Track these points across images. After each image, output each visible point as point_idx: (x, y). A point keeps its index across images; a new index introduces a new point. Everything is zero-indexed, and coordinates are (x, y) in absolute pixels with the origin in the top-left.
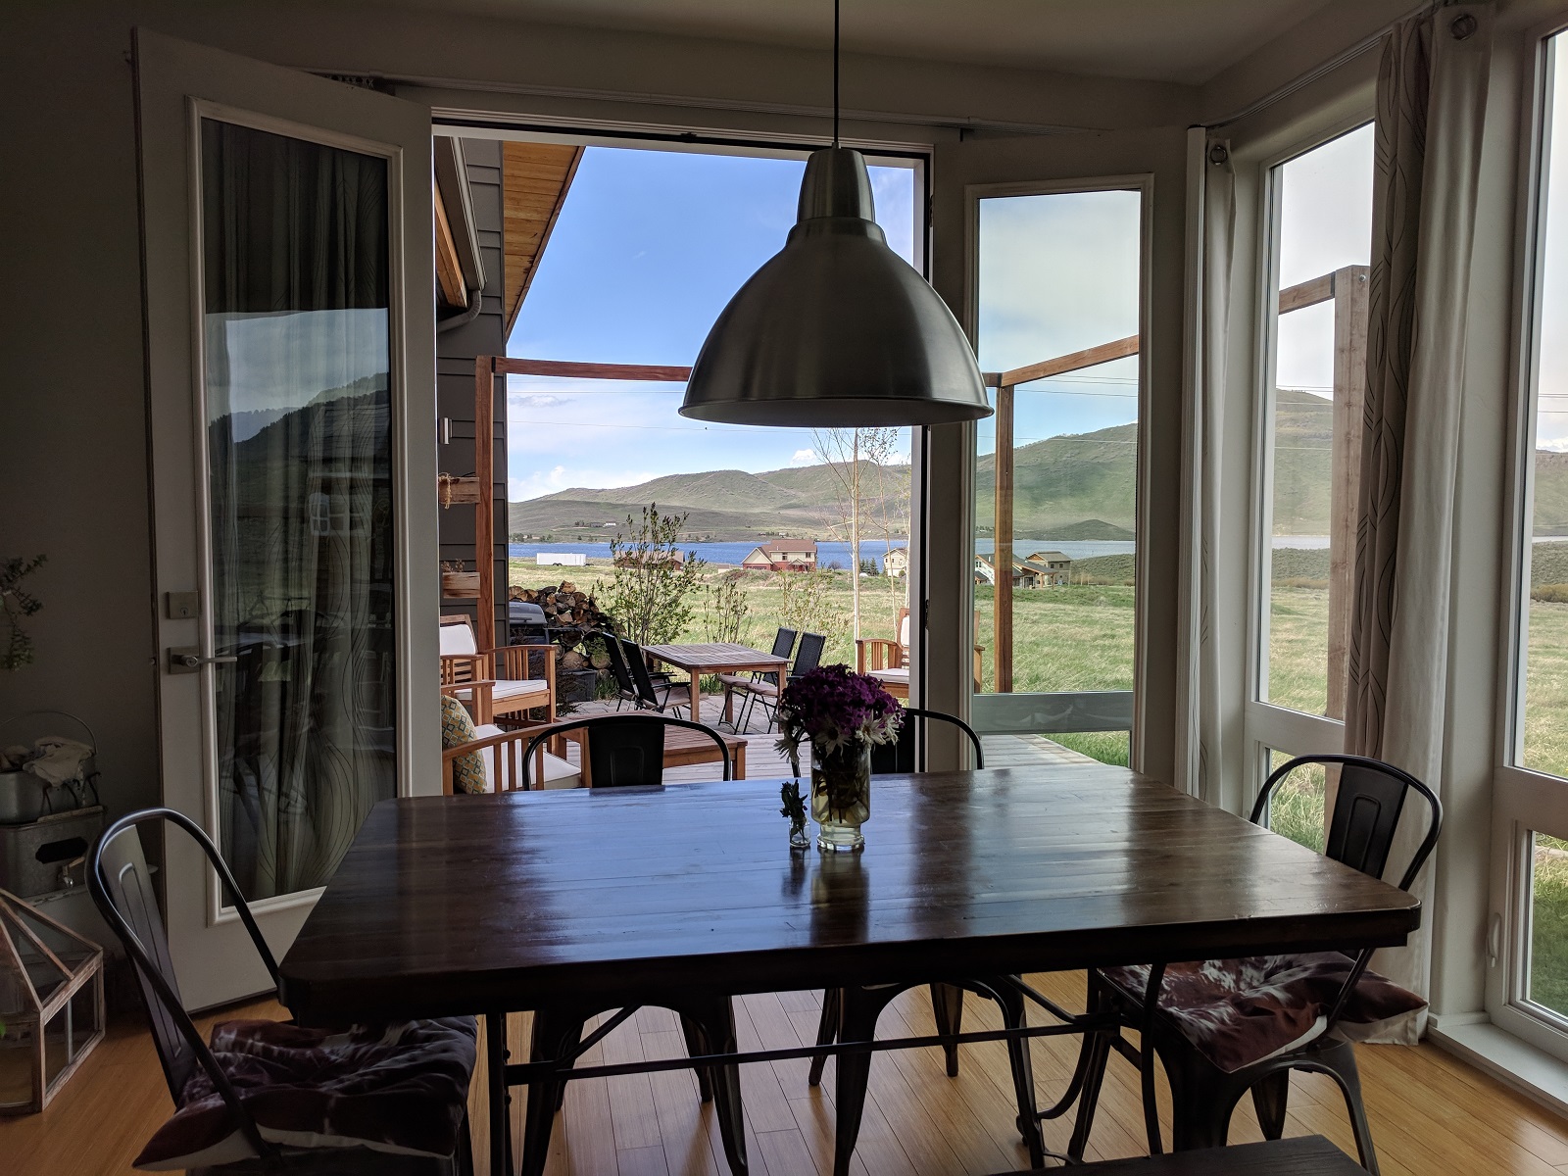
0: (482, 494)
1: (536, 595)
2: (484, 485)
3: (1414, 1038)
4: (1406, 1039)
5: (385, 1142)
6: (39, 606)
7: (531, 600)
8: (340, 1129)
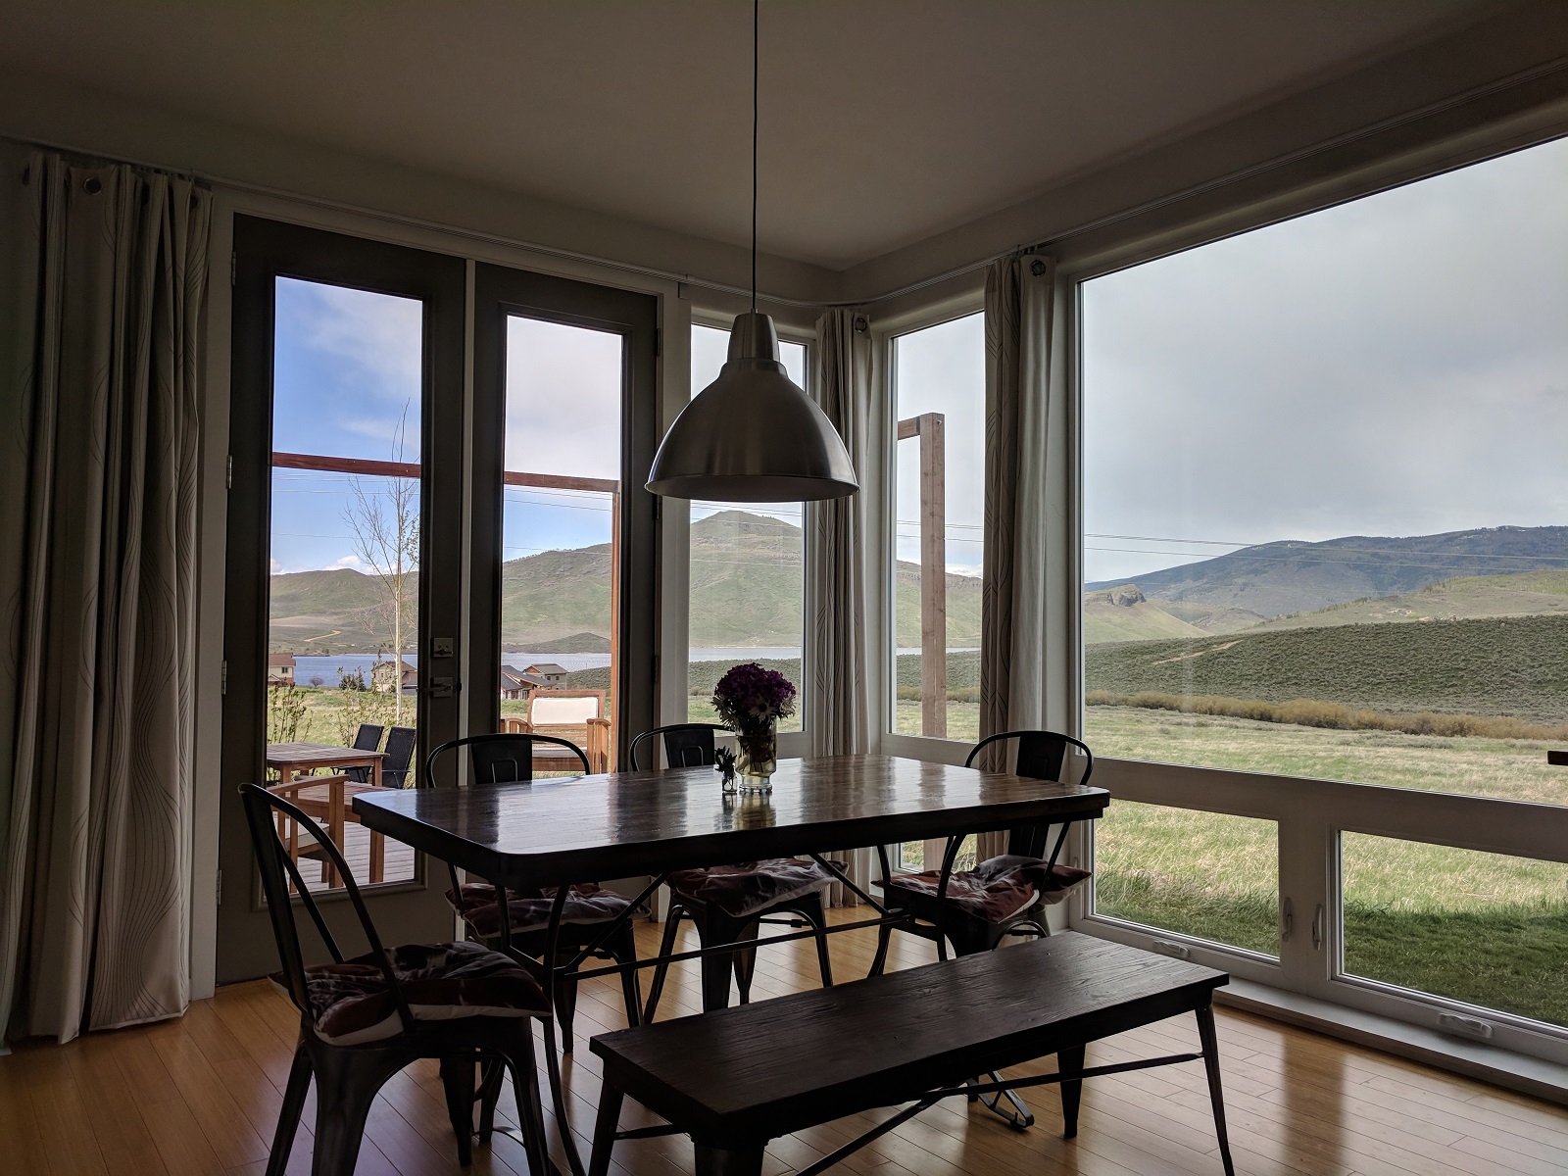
5: (506, 1007)
8: (472, 1000)
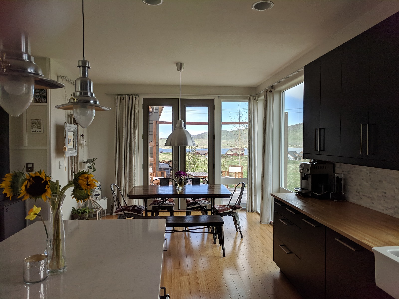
0: (154, 145)
1: (168, 162)
2: (154, 143)
3: (268, 223)
4: (267, 223)
6: (95, 164)
7: (167, 163)
